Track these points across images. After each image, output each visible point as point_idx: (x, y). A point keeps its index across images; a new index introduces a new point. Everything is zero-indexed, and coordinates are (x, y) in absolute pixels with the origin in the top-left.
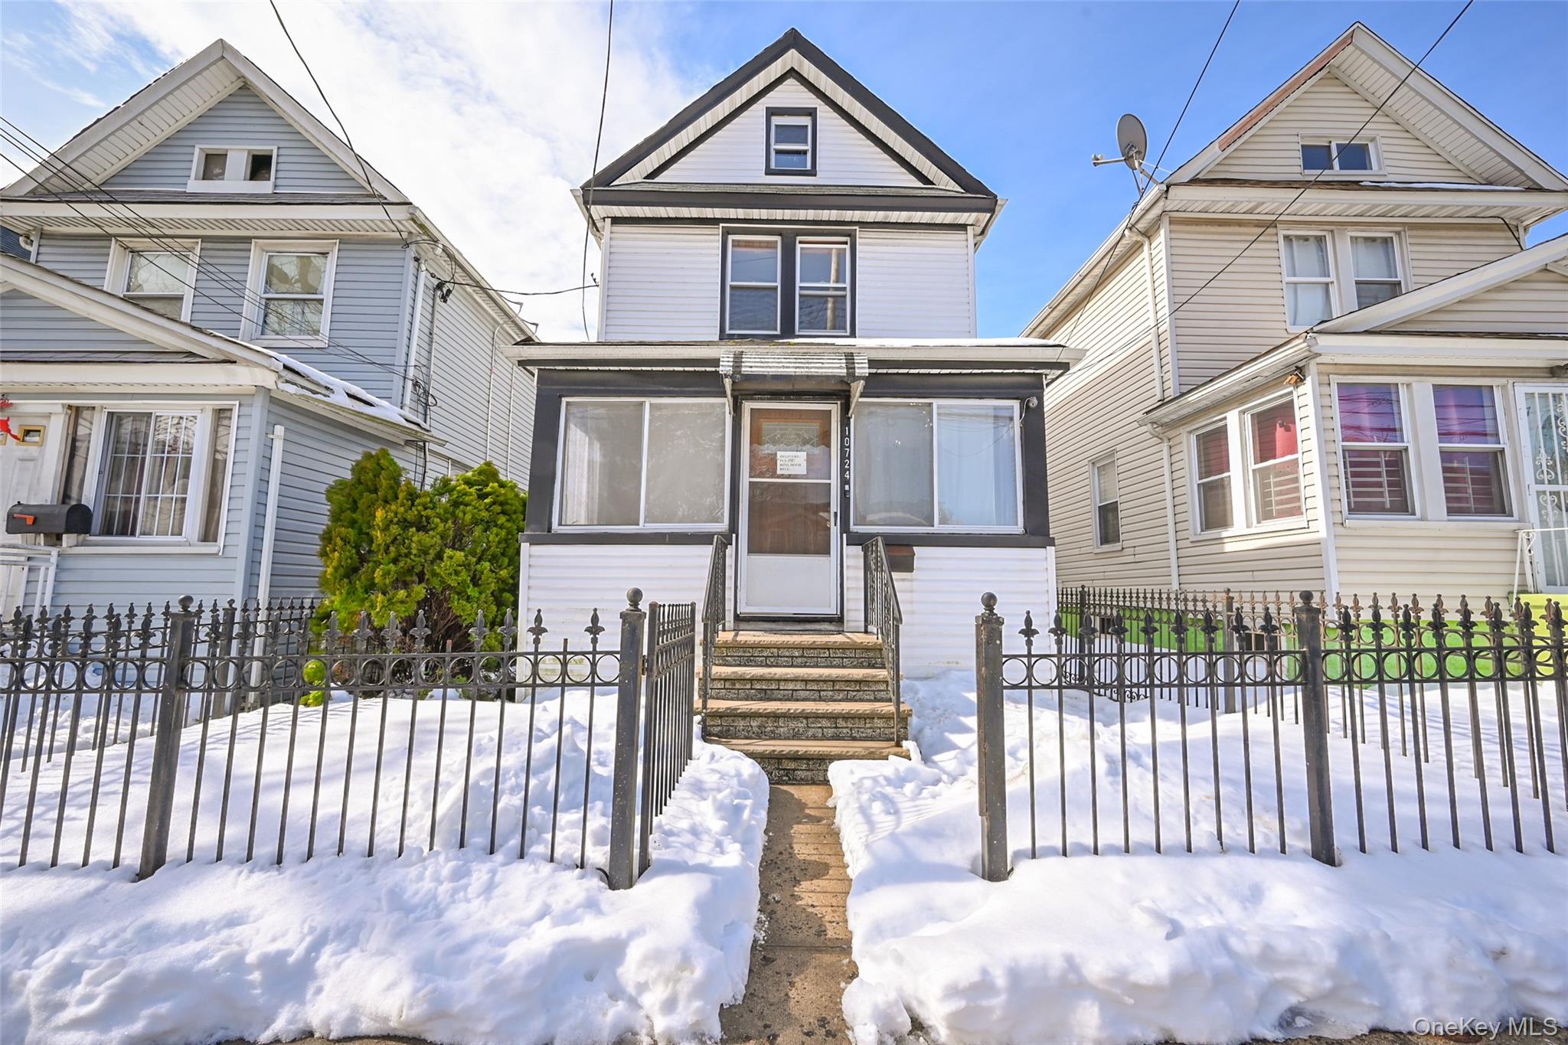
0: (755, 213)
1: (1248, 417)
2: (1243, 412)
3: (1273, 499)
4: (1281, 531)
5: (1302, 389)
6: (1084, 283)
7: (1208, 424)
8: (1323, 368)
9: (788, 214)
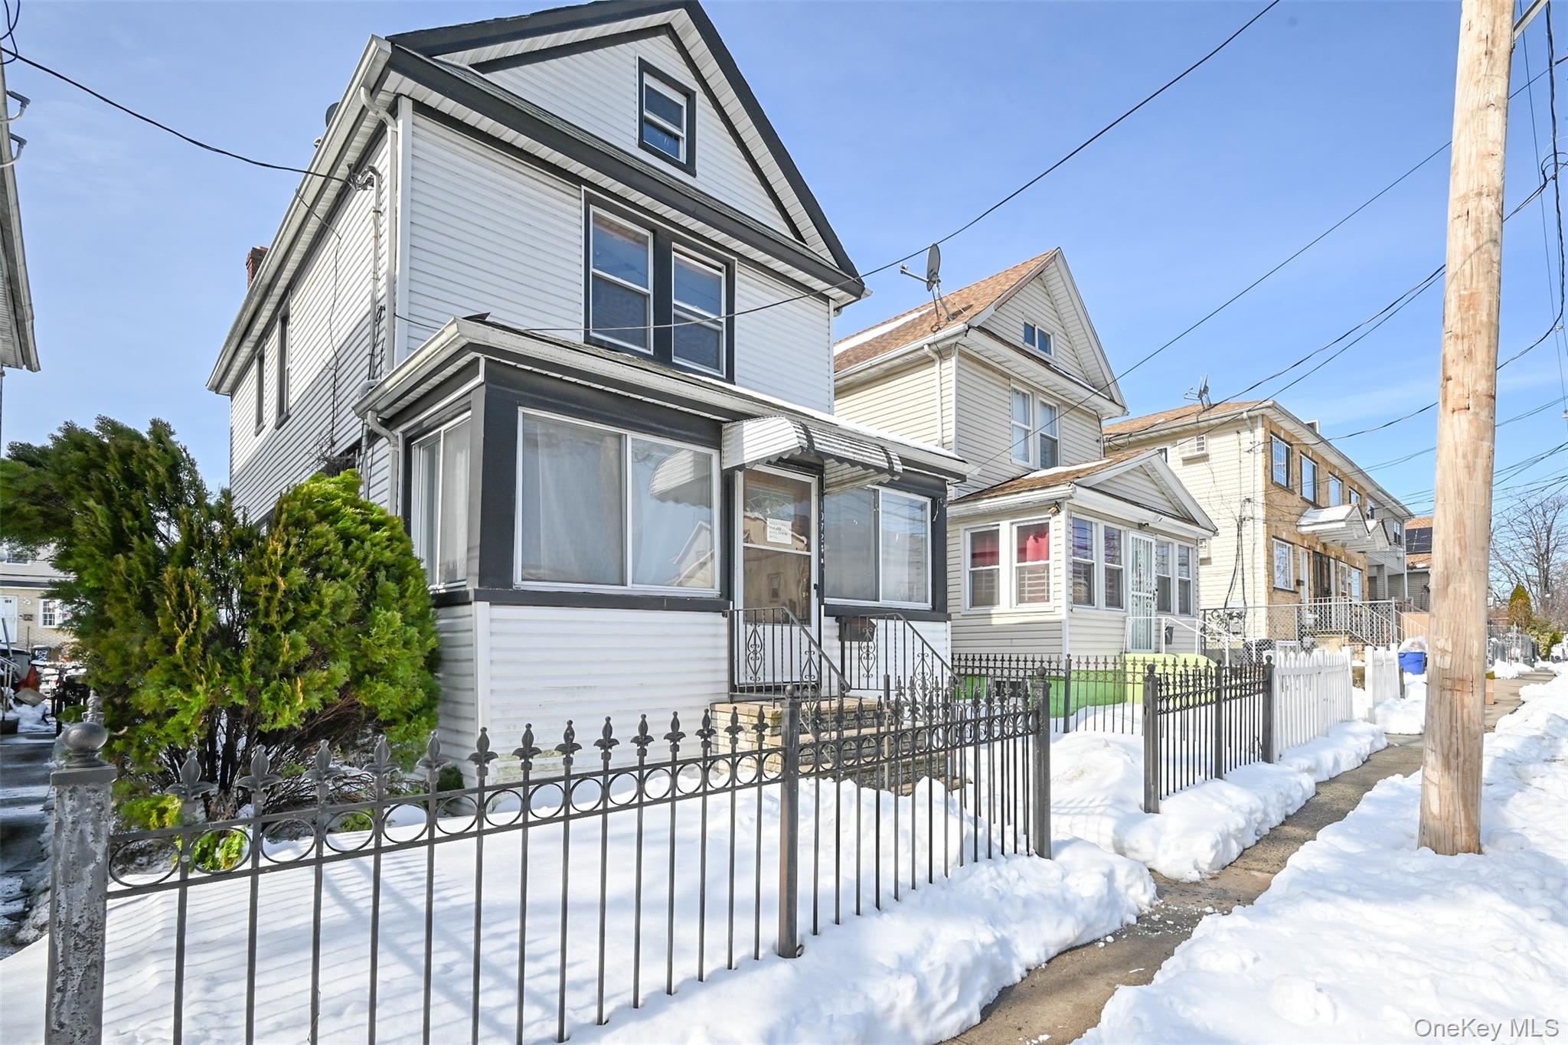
0: (635, 196)
1: (1015, 528)
2: (1012, 524)
3: (1027, 589)
4: (1031, 612)
5: (1057, 518)
6: (870, 371)
7: (981, 526)
8: (1071, 507)
9: (672, 214)
